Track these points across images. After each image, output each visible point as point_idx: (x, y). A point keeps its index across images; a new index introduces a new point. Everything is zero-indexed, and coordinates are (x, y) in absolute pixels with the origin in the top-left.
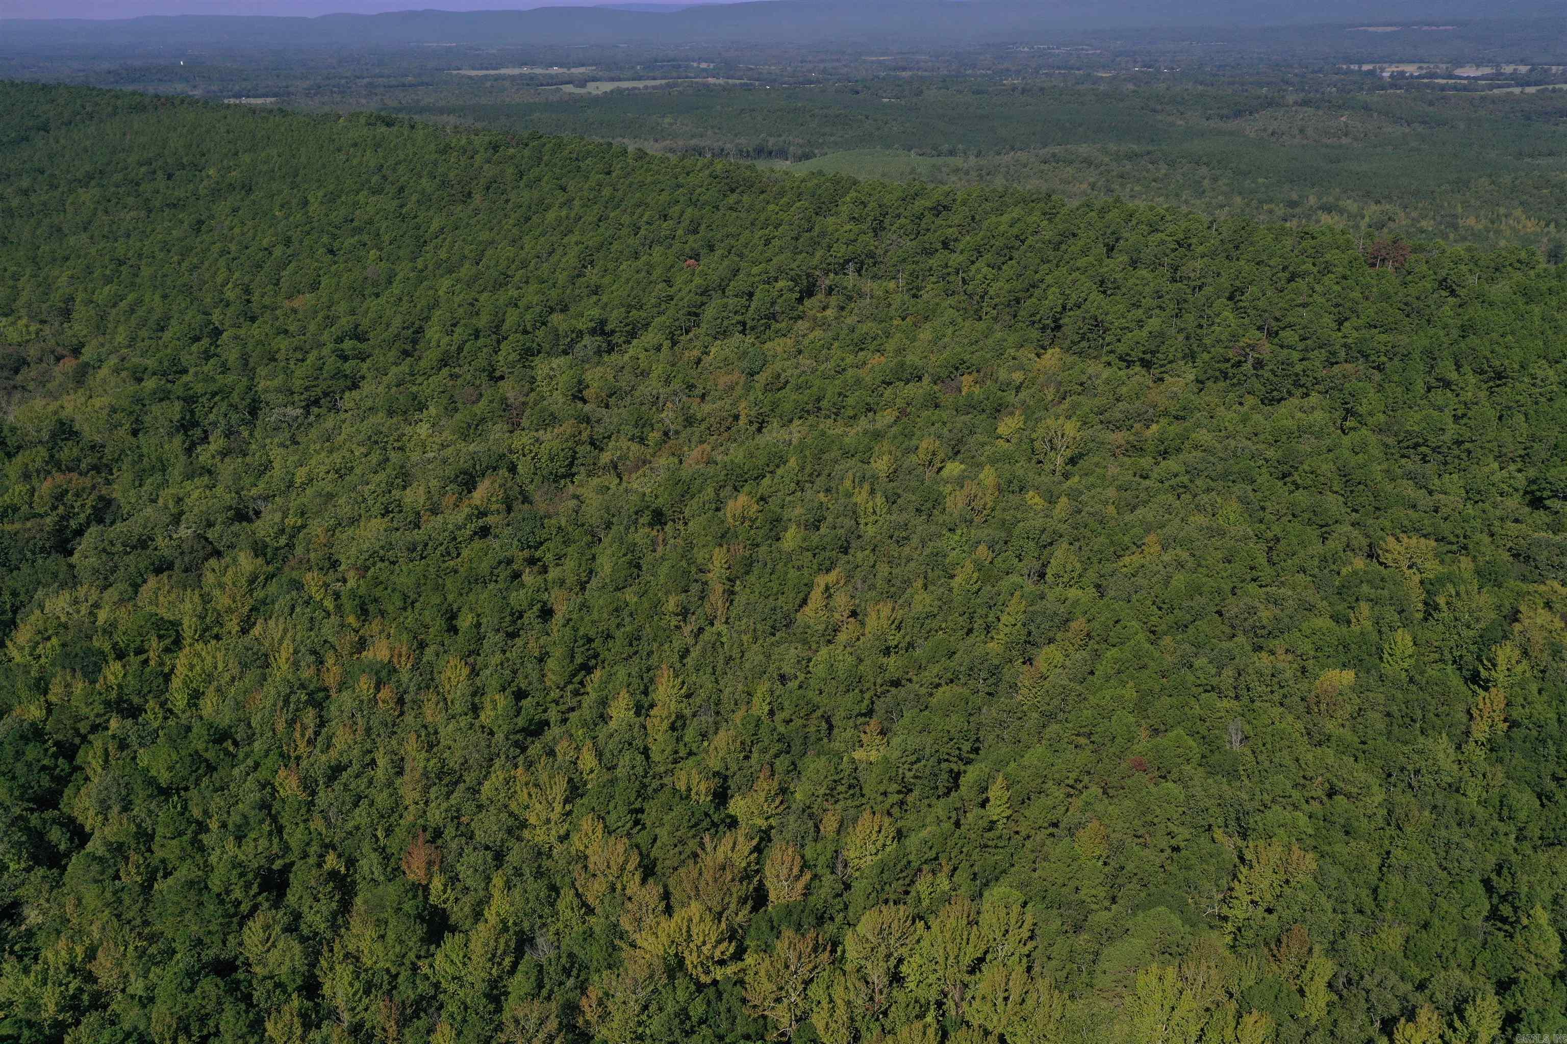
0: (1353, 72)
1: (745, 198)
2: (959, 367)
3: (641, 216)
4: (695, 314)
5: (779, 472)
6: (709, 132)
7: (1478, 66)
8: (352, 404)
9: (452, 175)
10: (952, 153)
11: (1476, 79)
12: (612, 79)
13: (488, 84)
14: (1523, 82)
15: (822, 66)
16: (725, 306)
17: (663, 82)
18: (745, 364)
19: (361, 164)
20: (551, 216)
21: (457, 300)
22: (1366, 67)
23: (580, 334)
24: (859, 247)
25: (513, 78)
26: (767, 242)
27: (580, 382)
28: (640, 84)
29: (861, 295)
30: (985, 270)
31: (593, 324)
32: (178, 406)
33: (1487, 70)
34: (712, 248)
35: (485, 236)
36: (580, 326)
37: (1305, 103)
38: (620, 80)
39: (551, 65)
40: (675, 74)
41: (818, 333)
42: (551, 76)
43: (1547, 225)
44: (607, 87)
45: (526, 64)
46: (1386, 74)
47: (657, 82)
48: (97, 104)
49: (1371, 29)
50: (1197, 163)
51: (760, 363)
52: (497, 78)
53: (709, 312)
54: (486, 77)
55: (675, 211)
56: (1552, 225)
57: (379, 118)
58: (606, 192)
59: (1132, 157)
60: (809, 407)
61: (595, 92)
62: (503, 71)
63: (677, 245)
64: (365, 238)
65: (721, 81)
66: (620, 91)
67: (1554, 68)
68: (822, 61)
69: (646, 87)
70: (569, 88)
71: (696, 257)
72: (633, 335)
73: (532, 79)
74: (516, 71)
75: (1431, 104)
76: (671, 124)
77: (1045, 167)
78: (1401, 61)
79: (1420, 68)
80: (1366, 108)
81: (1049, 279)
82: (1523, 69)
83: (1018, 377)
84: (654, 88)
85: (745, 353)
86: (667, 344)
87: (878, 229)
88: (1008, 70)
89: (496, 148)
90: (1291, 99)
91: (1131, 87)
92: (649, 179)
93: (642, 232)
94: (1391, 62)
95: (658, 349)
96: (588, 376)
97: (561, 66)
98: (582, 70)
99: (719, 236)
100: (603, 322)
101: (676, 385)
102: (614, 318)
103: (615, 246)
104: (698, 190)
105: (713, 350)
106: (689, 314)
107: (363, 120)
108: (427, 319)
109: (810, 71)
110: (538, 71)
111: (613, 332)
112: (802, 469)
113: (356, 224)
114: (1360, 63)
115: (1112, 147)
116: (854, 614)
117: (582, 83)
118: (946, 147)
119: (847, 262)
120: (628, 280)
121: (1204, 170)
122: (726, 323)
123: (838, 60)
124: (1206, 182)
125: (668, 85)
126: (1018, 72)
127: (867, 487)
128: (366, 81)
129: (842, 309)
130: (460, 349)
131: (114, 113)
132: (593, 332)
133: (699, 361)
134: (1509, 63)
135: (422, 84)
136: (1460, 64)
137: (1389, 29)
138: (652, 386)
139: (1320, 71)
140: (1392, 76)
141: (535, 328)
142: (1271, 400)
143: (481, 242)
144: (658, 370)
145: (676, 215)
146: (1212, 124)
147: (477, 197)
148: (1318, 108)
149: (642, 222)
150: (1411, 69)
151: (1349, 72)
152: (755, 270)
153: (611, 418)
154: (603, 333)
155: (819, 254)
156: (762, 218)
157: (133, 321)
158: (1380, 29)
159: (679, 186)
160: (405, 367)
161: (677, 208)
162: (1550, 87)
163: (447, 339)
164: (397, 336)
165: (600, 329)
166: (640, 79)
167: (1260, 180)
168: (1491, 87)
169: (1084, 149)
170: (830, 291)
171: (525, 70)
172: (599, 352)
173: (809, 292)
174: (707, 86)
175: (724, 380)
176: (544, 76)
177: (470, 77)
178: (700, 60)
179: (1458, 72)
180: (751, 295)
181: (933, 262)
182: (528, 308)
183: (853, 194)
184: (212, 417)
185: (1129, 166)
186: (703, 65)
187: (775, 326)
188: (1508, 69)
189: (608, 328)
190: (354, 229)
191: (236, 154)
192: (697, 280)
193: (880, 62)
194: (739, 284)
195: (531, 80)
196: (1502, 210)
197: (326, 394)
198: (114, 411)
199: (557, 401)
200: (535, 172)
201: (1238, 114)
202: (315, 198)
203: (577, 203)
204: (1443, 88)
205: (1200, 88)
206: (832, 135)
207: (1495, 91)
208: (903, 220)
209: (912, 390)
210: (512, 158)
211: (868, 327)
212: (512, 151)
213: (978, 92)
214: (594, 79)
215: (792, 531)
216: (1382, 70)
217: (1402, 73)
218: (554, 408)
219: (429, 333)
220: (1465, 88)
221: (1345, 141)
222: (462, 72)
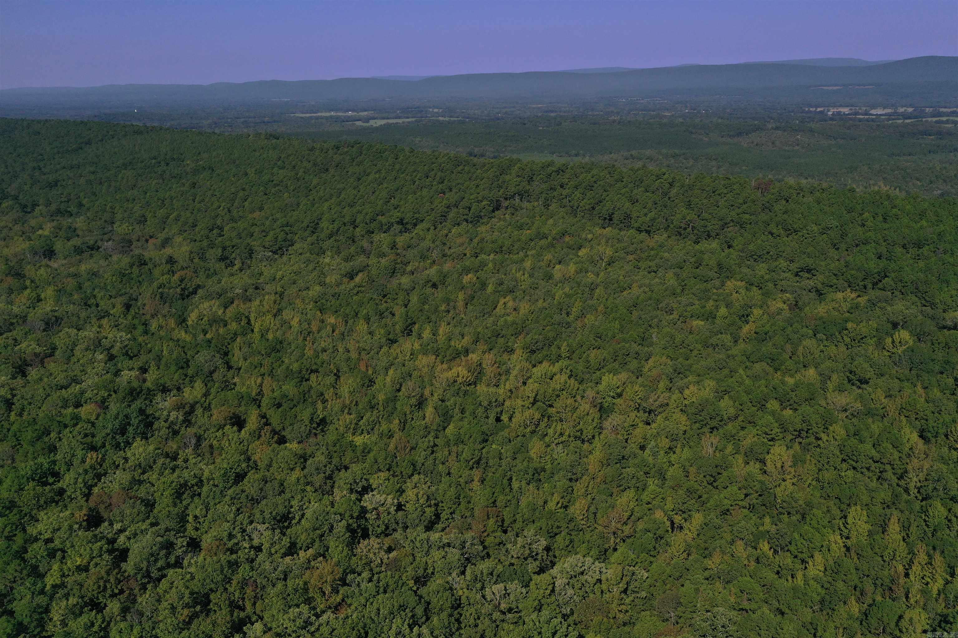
0: (811, 112)
1: (466, 168)
2: (564, 234)
3: (416, 176)
4: (444, 216)
5: (485, 269)
6: (442, 146)
7: (884, 108)
8: (293, 252)
9: (318, 160)
10: (576, 155)
11: (881, 115)
12: (383, 118)
13: (313, 121)
14: (906, 116)
15: (504, 110)
16: (458, 213)
17: (414, 119)
18: (468, 235)
19: (268, 156)
20: (371, 177)
21: (333, 212)
22: (819, 109)
23: (392, 224)
24: (520, 188)
25: (327, 118)
26: (477, 186)
27: (394, 242)
28: (400, 121)
29: (522, 209)
30: (578, 195)
31: (398, 220)
32: (220, 250)
33: (889, 111)
34: (451, 190)
35: (341, 186)
36: (392, 220)
37: (777, 128)
38: (388, 119)
39: (348, 111)
40: (419, 115)
41: (502, 223)
42: (349, 117)
43: (895, 189)
44: (383, 122)
45: (332, 110)
46: (830, 113)
47: (410, 120)
48: (115, 131)
49: (825, 88)
50: (710, 159)
51: (475, 235)
52: (317, 118)
53: (451, 215)
54: (311, 117)
55: (432, 174)
56: (898, 189)
57: (271, 135)
58: (397, 167)
59: (674, 156)
60: (498, 250)
61: (375, 125)
62: (319, 114)
63: (434, 188)
64: (281, 188)
65: (447, 119)
66: (388, 126)
67: (927, 109)
68: (505, 107)
69: (403, 122)
70: (359, 123)
71: (444, 193)
72: (415, 225)
73: (337, 118)
74: (328, 114)
75: (849, 128)
76: (420, 141)
77: (626, 162)
78: (841, 106)
79: (851, 110)
80: (811, 130)
81: (607, 198)
82: (910, 110)
83: (590, 236)
84: (409, 122)
85: (468, 231)
86: (433, 228)
87: (531, 180)
88: (612, 112)
89: (338, 148)
90: (770, 126)
91: (681, 120)
92: (418, 161)
93: (417, 183)
94: (834, 107)
95: (428, 230)
96: (397, 240)
97: (353, 111)
98: (366, 113)
99: (454, 184)
100: (402, 220)
101: (438, 243)
102: (408, 217)
103: (405, 189)
104: (443, 165)
105: (453, 231)
106: (442, 216)
107: (263, 137)
108: (321, 219)
109: (498, 113)
110: (340, 114)
111: (407, 223)
112: (495, 268)
113: (274, 182)
114: (817, 107)
115: (664, 151)
116: (515, 309)
117: (367, 120)
118: (574, 152)
119: (515, 194)
120: (412, 203)
121: (714, 163)
122: (459, 219)
123: (514, 107)
124: (714, 169)
125: (416, 121)
126: (618, 113)
127: (521, 272)
128: (242, 120)
129: (513, 214)
130: (338, 230)
131: (125, 135)
132: (398, 223)
133: (447, 236)
134: (902, 107)
135: (275, 121)
136: (874, 107)
137: (835, 88)
138: (427, 243)
139: (793, 111)
140: (833, 114)
141: (370, 222)
142: (696, 242)
143: (338, 189)
144: (429, 237)
145: (432, 176)
146: (724, 139)
147: (332, 171)
148: (785, 131)
149: (416, 179)
150: (846, 110)
151: (810, 112)
152: (472, 197)
153: (410, 254)
154: (402, 224)
155: (502, 191)
156: (475, 176)
157: (180, 223)
158: (831, 88)
159: (433, 163)
160: (314, 237)
161: (433, 172)
162: (924, 120)
163: (331, 226)
164: (308, 226)
165: (401, 222)
166: (399, 118)
167: (744, 168)
168: (889, 120)
169: (648, 152)
170: (507, 208)
171: (332, 113)
172: (401, 232)
173: (497, 208)
174: (438, 121)
175: (459, 241)
176: (345, 117)
177: (302, 118)
178: (434, 107)
179: (873, 112)
180: (470, 209)
181: (555, 193)
182: (367, 214)
183: (519, 165)
184: (234, 255)
185: (673, 161)
186: (436, 110)
187: (481, 221)
188: (901, 110)
189: (404, 222)
190: (275, 184)
191: (199, 153)
192: (445, 202)
193: (539, 108)
194: (465, 203)
195: (337, 120)
196: (872, 182)
197: (280, 248)
198: (191, 252)
199: (385, 249)
200: (360, 159)
201: (739, 134)
202: (251, 172)
203: (383, 171)
204: (860, 120)
205: (720, 121)
206: (510, 146)
207: (890, 122)
208: (541, 176)
209: (543, 242)
210: (347, 152)
211: (526, 220)
212: (346, 150)
213: (595, 124)
214: (374, 118)
215: (490, 286)
216: (828, 111)
217: (839, 113)
218: (384, 251)
219: (321, 225)
220: (873, 120)
221: (797, 148)
222: (297, 115)
